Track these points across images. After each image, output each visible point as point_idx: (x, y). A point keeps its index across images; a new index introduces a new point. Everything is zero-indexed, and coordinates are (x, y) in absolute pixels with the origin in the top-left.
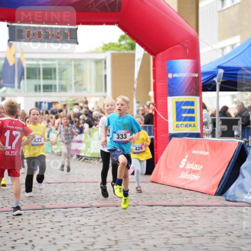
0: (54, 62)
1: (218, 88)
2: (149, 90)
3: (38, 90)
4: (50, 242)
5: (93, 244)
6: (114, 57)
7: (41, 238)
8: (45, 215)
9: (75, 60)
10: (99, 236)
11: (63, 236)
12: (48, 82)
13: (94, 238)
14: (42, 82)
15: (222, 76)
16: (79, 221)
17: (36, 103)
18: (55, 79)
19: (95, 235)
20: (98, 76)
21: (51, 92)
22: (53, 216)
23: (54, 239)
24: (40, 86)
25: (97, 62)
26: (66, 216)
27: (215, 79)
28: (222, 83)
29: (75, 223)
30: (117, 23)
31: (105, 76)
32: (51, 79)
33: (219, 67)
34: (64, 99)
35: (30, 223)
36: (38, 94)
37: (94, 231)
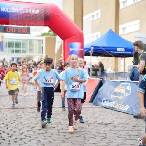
0: (20, 40)
1: (91, 55)
2: (61, 53)
3: (13, 52)
4: (15, 126)
5: (35, 127)
6: (46, 39)
7: (12, 123)
8: (14, 112)
9: (29, 40)
10: (38, 123)
11: (21, 123)
12: (18, 49)
13: (36, 124)
14: (15, 49)
15: (93, 50)
16: (29, 115)
17: (12, 58)
18: (20, 47)
19: (36, 122)
20: (39, 47)
21: (19, 53)
22: (18, 112)
23: (17, 124)
24: (14, 50)
25: (39, 41)
26: (23, 113)
27: (90, 51)
28: (93, 53)
29: (27, 116)
30: (48, 26)
31: (43, 47)
32: (19, 47)
33: (92, 46)
34: (24, 56)
35: (7, 116)
36: (13, 54)
37: (35, 120)
